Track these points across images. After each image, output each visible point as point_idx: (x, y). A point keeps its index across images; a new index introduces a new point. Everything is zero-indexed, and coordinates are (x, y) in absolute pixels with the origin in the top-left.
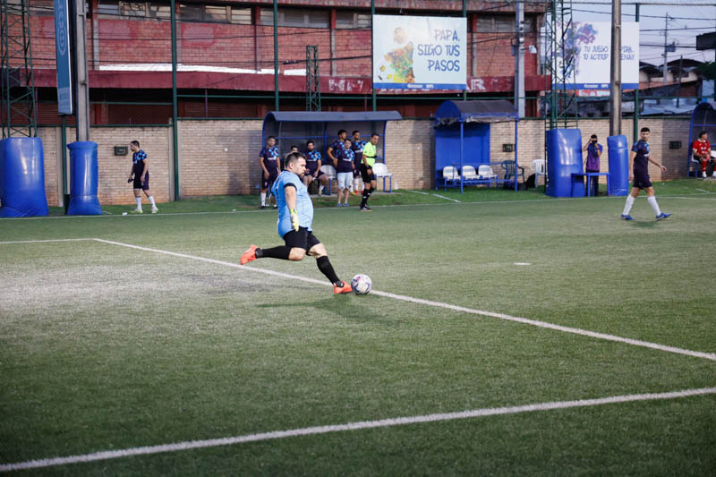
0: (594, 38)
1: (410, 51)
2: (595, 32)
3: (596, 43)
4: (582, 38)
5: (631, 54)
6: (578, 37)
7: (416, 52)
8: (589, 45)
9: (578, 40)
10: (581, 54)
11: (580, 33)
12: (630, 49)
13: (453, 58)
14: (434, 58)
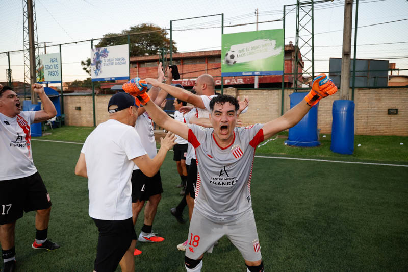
0: (107, 55)
1: (43, 68)
2: (108, 52)
3: (109, 57)
4: (103, 56)
5: (125, 61)
6: (101, 55)
7: (45, 68)
8: (106, 58)
9: (101, 57)
10: (102, 63)
11: (102, 53)
12: (124, 59)
13: (56, 70)
14: (50, 70)
